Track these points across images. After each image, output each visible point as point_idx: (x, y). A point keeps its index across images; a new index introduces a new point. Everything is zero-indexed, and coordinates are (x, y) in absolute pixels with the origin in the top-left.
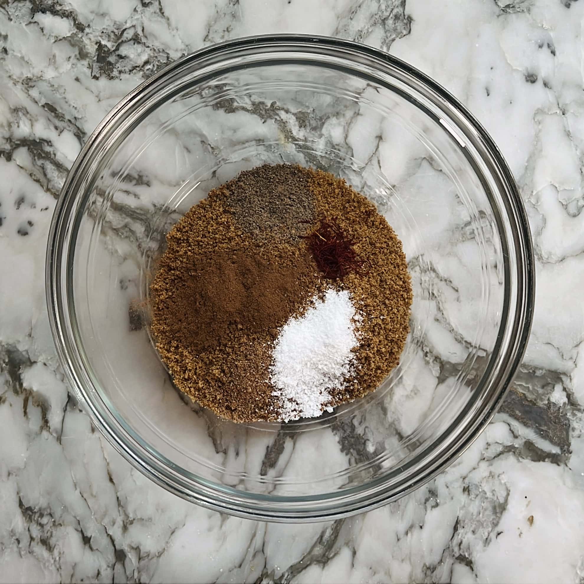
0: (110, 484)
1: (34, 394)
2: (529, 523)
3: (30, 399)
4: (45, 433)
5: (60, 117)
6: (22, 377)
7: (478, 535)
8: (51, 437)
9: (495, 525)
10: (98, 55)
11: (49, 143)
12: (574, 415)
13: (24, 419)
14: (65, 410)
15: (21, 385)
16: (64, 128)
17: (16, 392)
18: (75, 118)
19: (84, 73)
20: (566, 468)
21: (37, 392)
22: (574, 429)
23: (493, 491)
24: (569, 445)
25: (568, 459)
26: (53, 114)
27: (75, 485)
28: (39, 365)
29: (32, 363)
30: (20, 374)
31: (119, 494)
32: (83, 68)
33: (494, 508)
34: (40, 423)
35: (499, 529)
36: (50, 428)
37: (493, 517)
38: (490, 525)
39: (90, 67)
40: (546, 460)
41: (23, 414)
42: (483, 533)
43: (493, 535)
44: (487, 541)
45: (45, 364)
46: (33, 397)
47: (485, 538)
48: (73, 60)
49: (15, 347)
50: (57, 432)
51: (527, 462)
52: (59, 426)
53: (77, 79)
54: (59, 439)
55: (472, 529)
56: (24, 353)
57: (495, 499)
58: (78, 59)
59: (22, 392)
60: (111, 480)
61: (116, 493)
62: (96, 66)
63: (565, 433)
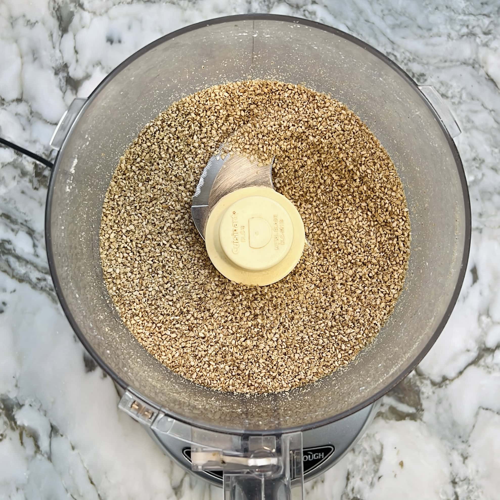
0: (91, 485)
1: (26, 429)
2: (400, 467)
3: (24, 432)
4: (39, 456)
5: (14, 222)
6: (16, 417)
7: (365, 481)
8: (43, 458)
9: (376, 471)
10: (36, 172)
11: (9, 242)
12: (422, 383)
13: (22, 448)
14: (50, 437)
15: (15, 423)
16: (19, 229)
17: (13, 429)
18: (26, 221)
19: (28, 187)
20: (422, 423)
21: (28, 427)
22: (423, 393)
23: (371, 447)
24: (421, 405)
25: (422, 415)
26: (9, 221)
27: (67, 490)
28: (27, 407)
29: (20, 406)
30: (14, 416)
31: (99, 492)
32: (25, 183)
33: (374, 460)
34: (33, 449)
35: (379, 474)
36: (41, 451)
37: (374, 466)
38: (372, 472)
39: (31, 181)
40: (406, 418)
41: (20, 444)
42: (369, 479)
43: (375, 480)
44: (372, 485)
45: (31, 405)
46: (26, 431)
47: (370, 482)
48: (17, 178)
49: (7, 396)
50: (47, 454)
51: (393, 422)
52: (47, 449)
53: (23, 192)
54: (50, 459)
55: (360, 477)
56: (14, 400)
57: (374, 453)
58: (21, 177)
59: (17, 429)
60: (92, 483)
61: (97, 491)
62: (35, 180)
63: (417, 397)
